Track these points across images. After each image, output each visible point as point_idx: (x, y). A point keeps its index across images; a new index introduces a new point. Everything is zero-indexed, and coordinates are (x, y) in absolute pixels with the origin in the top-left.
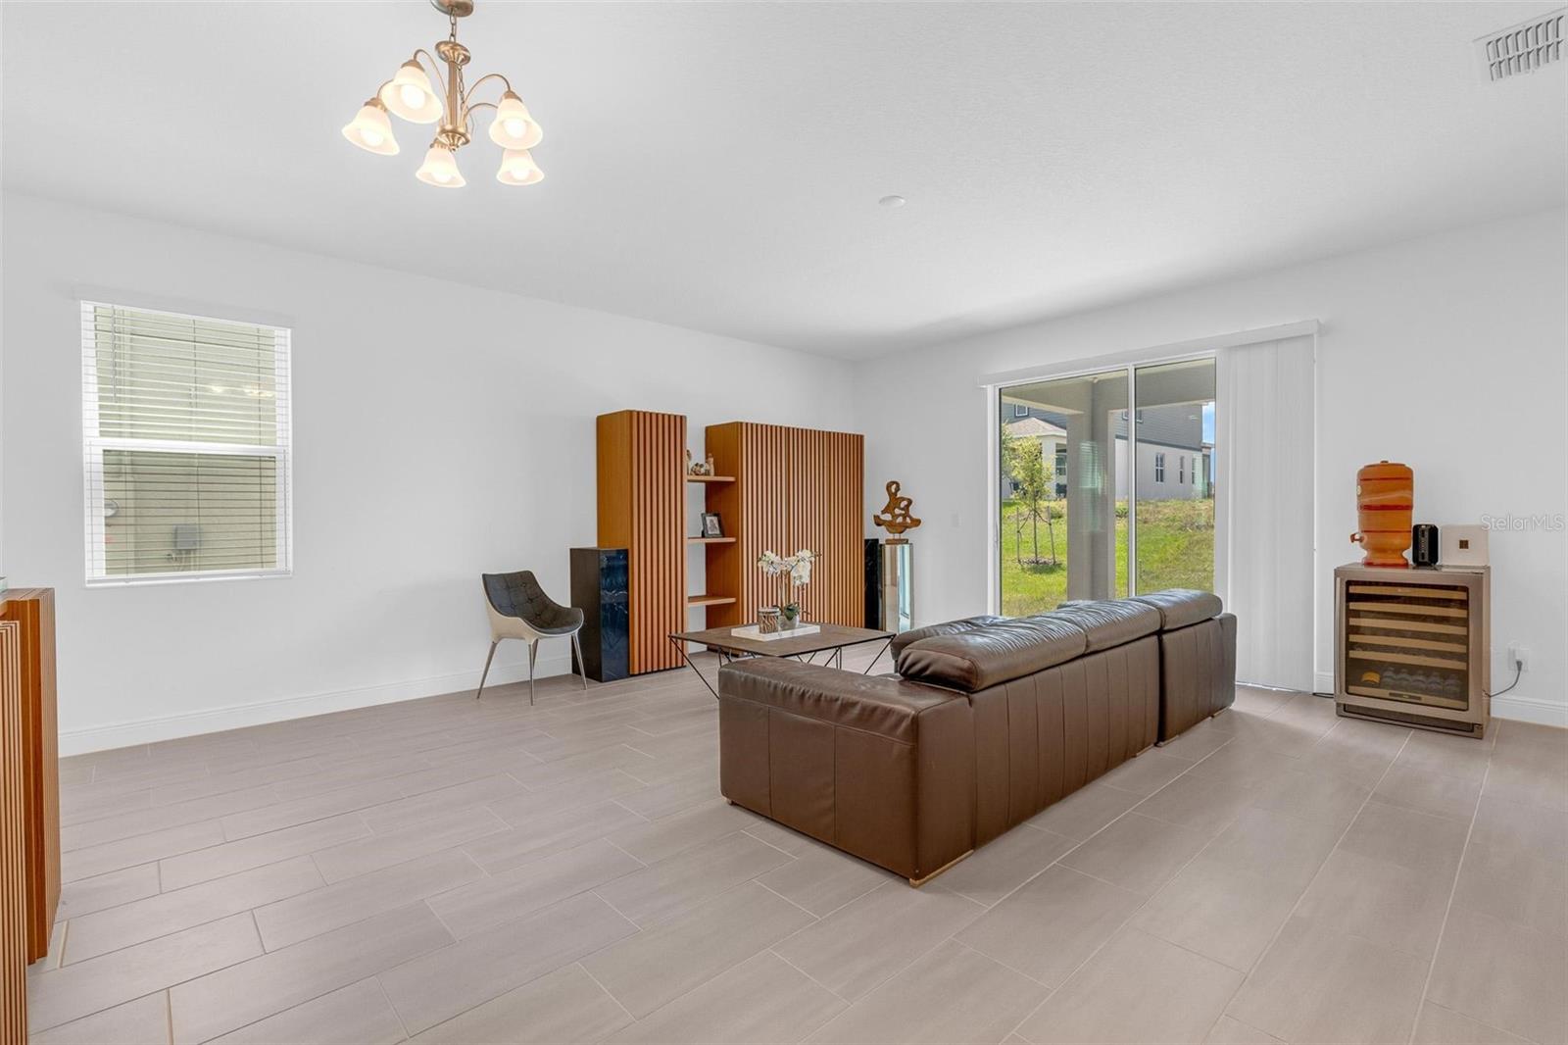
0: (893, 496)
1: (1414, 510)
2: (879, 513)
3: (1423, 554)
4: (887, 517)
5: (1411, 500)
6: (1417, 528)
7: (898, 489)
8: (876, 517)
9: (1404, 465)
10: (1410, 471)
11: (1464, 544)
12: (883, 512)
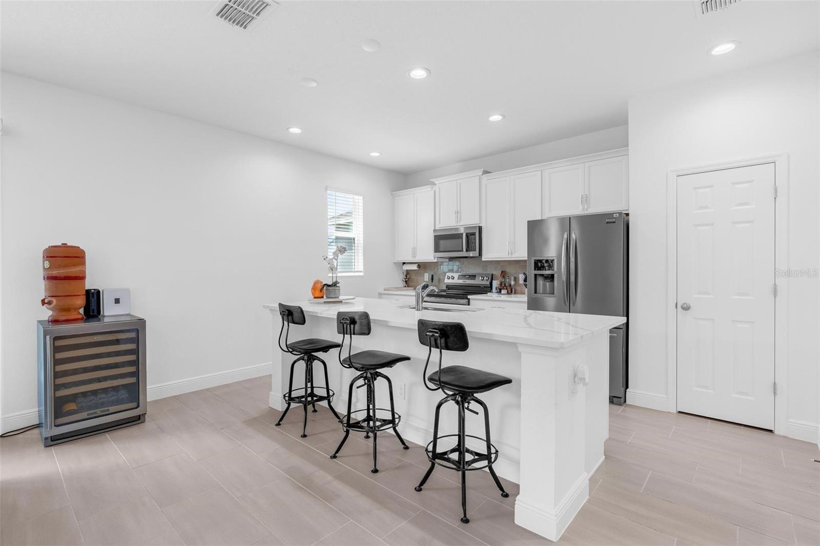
1: (86, 280)
3: (93, 309)
5: (84, 272)
6: (88, 292)
9: (79, 247)
10: (83, 252)
11: (117, 301)
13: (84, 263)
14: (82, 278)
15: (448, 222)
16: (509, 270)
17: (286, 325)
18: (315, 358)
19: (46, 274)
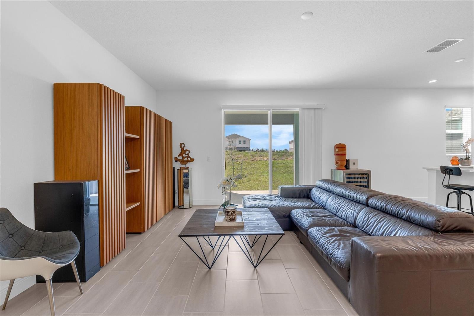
0: (182, 149)
2: (177, 156)
3: (348, 166)
4: (181, 158)
6: (347, 160)
7: (184, 146)
8: (176, 158)
10: (346, 146)
11: (354, 164)
12: (179, 156)
13: (346, 150)
14: (345, 155)
17: (447, 176)
18: (463, 193)
19: (336, 153)
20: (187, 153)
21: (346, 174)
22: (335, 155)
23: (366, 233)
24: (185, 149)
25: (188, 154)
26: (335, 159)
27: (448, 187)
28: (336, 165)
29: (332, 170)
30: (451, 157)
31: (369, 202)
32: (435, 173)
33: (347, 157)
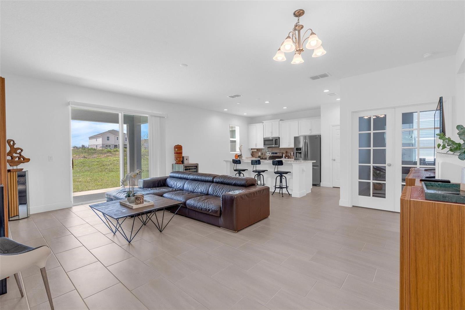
0: (11, 147)
3: (183, 161)
7: (14, 144)
10: (182, 147)
11: (187, 159)
13: (182, 150)
14: (181, 153)
15: (269, 136)
16: (288, 151)
17: (235, 164)
18: (241, 173)
19: (176, 152)
20: (19, 151)
21: (185, 167)
22: (175, 153)
23: (216, 196)
24: (15, 147)
25: (20, 153)
26: (175, 156)
27: (235, 170)
28: (176, 161)
29: (173, 165)
30: (235, 154)
31: (214, 180)
32: (229, 163)
33: (183, 155)
